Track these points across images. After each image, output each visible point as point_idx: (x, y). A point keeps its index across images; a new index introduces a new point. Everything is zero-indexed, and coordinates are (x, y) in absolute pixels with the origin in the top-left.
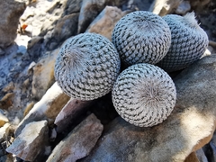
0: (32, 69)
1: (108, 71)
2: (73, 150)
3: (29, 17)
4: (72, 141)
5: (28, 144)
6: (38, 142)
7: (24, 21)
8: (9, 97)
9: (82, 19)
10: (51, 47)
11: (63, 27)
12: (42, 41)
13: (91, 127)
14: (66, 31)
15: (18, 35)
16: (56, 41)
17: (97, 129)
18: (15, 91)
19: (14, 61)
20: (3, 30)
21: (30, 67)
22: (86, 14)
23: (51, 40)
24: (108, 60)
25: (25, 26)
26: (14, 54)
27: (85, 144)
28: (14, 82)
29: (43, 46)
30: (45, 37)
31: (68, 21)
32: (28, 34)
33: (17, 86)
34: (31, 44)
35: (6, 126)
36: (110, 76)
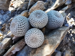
0: (11, 20)
1: (23, 30)
2: (15, 48)
3: (14, 1)
4: (16, 46)
5: (3, 45)
6: (7, 44)
7: (12, 2)
8: (4, 28)
9: (29, 5)
10: (19, 13)
11: (23, 7)
12: (16, 10)
13: (22, 43)
14: (24, 8)
15: (10, 7)
16: (21, 11)
17: (24, 44)
18: (6, 26)
19: (7, 16)
20: (5, 6)
21: (11, 19)
22: (31, 3)
23: (19, 11)
24: (23, 27)
25: (12, 4)
26: (8, 14)
27: (19, 48)
28: (6, 23)
29: (16, 12)
30: (17, 9)
31: (25, 4)
32: (13, 7)
33: (7, 24)
34: (12, 12)
35: (1, 37)
36: (24, 31)
